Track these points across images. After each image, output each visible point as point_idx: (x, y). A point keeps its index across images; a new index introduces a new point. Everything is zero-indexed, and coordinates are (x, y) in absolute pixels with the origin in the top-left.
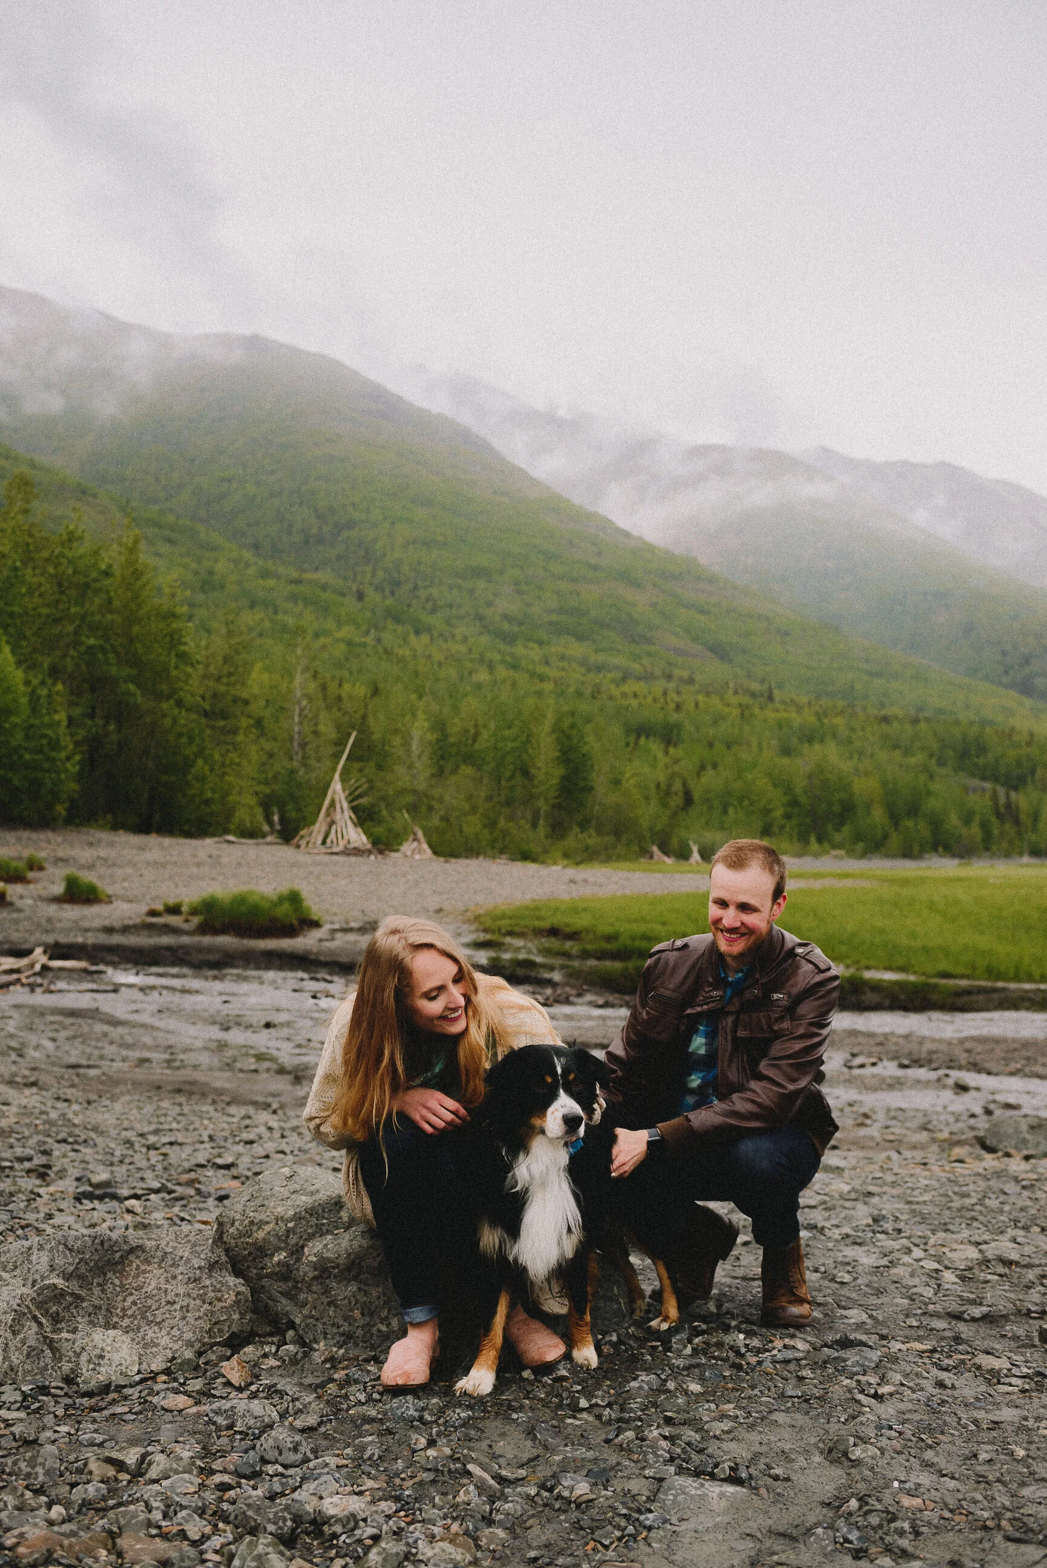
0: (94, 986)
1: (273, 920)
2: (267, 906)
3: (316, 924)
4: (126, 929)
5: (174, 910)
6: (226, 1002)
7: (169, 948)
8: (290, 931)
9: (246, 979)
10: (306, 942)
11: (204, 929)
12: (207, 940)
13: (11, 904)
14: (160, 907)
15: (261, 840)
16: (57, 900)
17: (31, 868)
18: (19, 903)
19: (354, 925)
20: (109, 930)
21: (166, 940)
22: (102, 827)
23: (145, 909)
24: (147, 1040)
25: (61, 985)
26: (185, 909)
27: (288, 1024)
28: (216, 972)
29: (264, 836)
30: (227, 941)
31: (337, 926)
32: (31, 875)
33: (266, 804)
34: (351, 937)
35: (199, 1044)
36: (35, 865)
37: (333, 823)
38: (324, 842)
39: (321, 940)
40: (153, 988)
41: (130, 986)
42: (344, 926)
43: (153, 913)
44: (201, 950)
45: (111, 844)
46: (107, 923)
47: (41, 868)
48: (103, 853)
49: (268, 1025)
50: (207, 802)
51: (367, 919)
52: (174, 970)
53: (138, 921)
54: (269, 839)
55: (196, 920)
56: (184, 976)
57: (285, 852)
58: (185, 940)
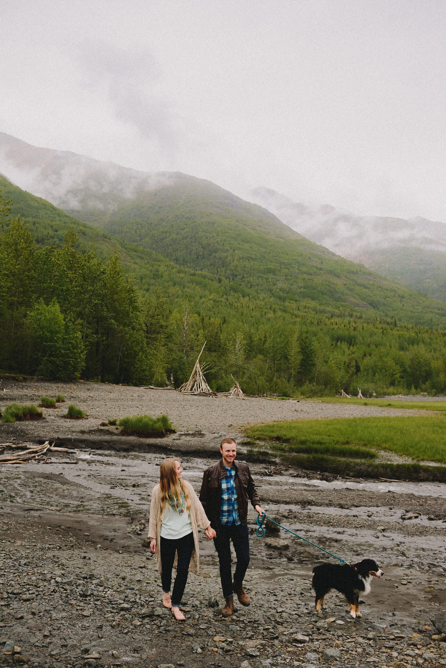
0: (68, 460)
1: (153, 429)
2: (151, 423)
3: (174, 432)
4: (90, 432)
5: (113, 423)
6: (122, 471)
7: (107, 442)
8: (162, 435)
9: (137, 457)
10: (167, 440)
11: (123, 433)
12: (124, 438)
13: (45, 418)
14: (107, 422)
15: (165, 388)
16: (64, 417)
17: (58, 401)
18: (48, 418)
19: (191, 432)
20: (83, 432)
21: (107, 438)
22: (96, 382)
23: (100, 422)
24: (75, 493)
25: (53, 460)
26: (118, 423)
27: (144, 485)
28: (125, 454)
29: (167, 385)
30: (132, 438)
31: (183, 433)
32: (57, 404)
33: (168, 372)
34: (188, 438)
35: (98, 495)
36: (60, 400)
37: (196, 381)
38: (191, 389)
39: (174, 439)
40: (93, 462)
41: (84, 460)
42: (186, 432)
43: (103, 425)
44: (121, 443)
45: (97, 390)
46: (82, 429)
47: (63, 401)
48: (91, 395)
49: (134, 486)
50: (144, 371)
51: (197, 429)
52: (107, 452)
53: (96, 428)
54: (169, 387)
55: (121, 428)
56: (110, 456)
57: (173, 394)
58: (115, 438)
